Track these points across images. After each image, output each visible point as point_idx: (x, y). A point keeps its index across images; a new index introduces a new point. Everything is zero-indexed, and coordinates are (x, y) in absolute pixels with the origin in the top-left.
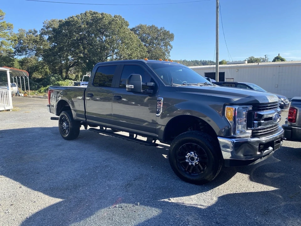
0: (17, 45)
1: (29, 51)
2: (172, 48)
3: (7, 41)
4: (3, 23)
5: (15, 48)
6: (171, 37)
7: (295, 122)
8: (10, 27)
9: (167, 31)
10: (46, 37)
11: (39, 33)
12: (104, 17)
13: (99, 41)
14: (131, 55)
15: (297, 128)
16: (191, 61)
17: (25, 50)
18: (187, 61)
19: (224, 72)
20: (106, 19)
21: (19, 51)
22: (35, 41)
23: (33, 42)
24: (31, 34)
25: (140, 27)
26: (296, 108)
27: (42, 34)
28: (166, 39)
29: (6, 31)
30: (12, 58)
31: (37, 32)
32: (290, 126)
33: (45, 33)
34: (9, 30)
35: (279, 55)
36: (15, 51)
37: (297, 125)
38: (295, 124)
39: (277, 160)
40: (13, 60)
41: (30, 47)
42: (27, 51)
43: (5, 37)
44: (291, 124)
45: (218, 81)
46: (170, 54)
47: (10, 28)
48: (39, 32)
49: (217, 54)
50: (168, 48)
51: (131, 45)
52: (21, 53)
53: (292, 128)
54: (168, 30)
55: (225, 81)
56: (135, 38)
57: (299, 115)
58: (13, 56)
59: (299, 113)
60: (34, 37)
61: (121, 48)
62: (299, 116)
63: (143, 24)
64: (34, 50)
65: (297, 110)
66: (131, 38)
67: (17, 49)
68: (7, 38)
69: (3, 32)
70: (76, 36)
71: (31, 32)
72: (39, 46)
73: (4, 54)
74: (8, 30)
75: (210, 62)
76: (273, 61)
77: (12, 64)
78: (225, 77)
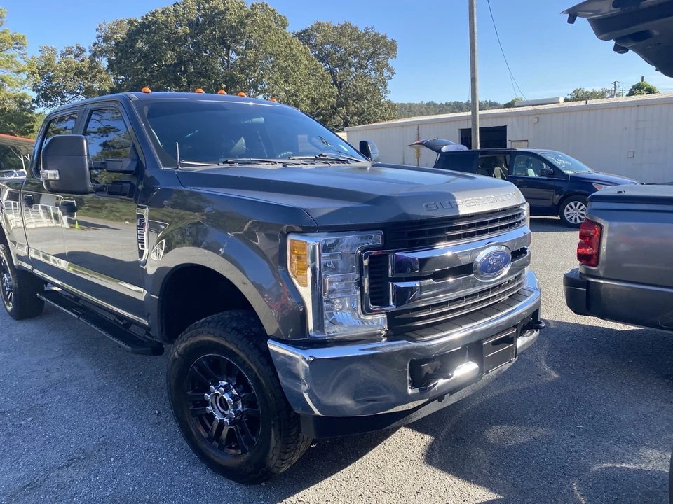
0: (42, 83)
1: (68, 96)
2: (393, 74)
3: (13, 76)
4: (4, 33)
5: (37, 91)
6: (391, 48)
7: (596, 265)
8: (18, 42)
9: (380, 36)
10: (104, 63)
11: (88, 54)
12: (228, 9)
13: (222, 64)
14: (296, 95)
15: (602, 282)
16: (444, 104)
17: (59, 94)
18: (436, 104)
19: (506, 126)
20: (231, 14)
21: (46, 97)
22: (79, 73)
23: (75, 74)
24: (72, 56)
25: (318, 27)
26: (600, 221)
27: (94, 55)
28: (379, 54)
29: (10, 52)
30: (30, 115)
31: (84, 51)
32: (585, 275)
33: (102, 53)
34: (19, 48)
35: (642, 81)
36: (39, 96)
37: (601, 273)
38: (597, 271)
39: (550, 375)
40: (31, 119)
41: (71, 85)
42: (64, 97)
43: (9, 67)
44: (587, 270)
45: (478, 148)
46: (388, 88)
47: (21, 44)
48: (87, 50)
49: (473, 80)
50: (385, 75)
51: (294, 72)
52: (52, 101)
53: (589, 282)
54: (382, 34)
55: (509, 146)
56: (305, 53)
57: (607, 243)
58: (30, 111)
59: (608, 238)
60: (76, 63)
61: (270, 78)
62: (608, 246)
63: (323, 21)
64: (79, 94)
65: (601, 227)
66: (294, 55)
67: (43, 92)
68: (16, 69)
69: (5, 54)
70: (169, 57)
71: (70, 53)
72: (89, 83)
73: (12, 106)
74: (17, 50)
75: (488, 105)
76: (627, 95)
77: (29, 127)
78: (509, 137)
